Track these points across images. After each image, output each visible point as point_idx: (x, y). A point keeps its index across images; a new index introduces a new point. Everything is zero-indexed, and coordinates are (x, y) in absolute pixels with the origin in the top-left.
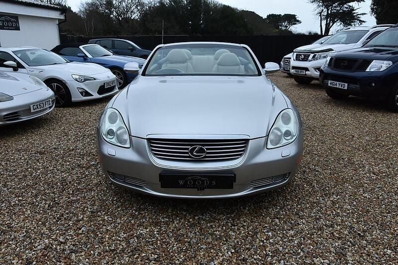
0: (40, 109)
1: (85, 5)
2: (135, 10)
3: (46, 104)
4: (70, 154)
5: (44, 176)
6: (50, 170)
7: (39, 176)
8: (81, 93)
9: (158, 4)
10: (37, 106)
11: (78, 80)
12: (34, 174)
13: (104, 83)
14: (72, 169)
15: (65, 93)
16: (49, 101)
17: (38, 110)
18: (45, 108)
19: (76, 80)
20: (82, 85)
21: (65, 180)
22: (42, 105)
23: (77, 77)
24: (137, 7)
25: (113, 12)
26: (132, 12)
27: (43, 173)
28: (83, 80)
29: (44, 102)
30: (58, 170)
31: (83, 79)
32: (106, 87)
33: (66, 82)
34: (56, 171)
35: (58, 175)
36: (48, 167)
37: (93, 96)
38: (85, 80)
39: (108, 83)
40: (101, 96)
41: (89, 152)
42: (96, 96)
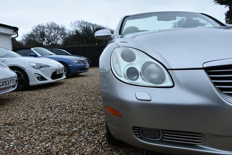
0: (5, 86)
1: (26, 36)
2: (60, 38)
3: (10, 82)
4: (43, 123)
5: (20, 147)
6: (27, 141)
7: (13, 148)
8: (38, 78)
9: (75, 33)
10: (3, 83)
11: (35, 67)
12: (7, 147)
13: (56, 70)
14: (53, 137)
15: (23, 78)
16: (14, 79)
17: (3, 87)
18: (10, 85)
19: (34, 67)
20: (38, 71)
21: (49, 151)
22: (7, 82)
23: (34, 65)
24: (61, 36)
25: (45, 39)
26: (58, 39)
27: (18, 145)
28: (39, 68)
29: (9, 80)
30: (36, 140)
31: (39, 66)
32: (57, 74)
33: (25, 69)
34: (34, 141)
35: (38, 146)
36: (22, 138)
37: (47, 80)
38: (41, 67)
39: (59, 71)
40: (54, 81)
41: (63, 120)
42: (50, 80)
